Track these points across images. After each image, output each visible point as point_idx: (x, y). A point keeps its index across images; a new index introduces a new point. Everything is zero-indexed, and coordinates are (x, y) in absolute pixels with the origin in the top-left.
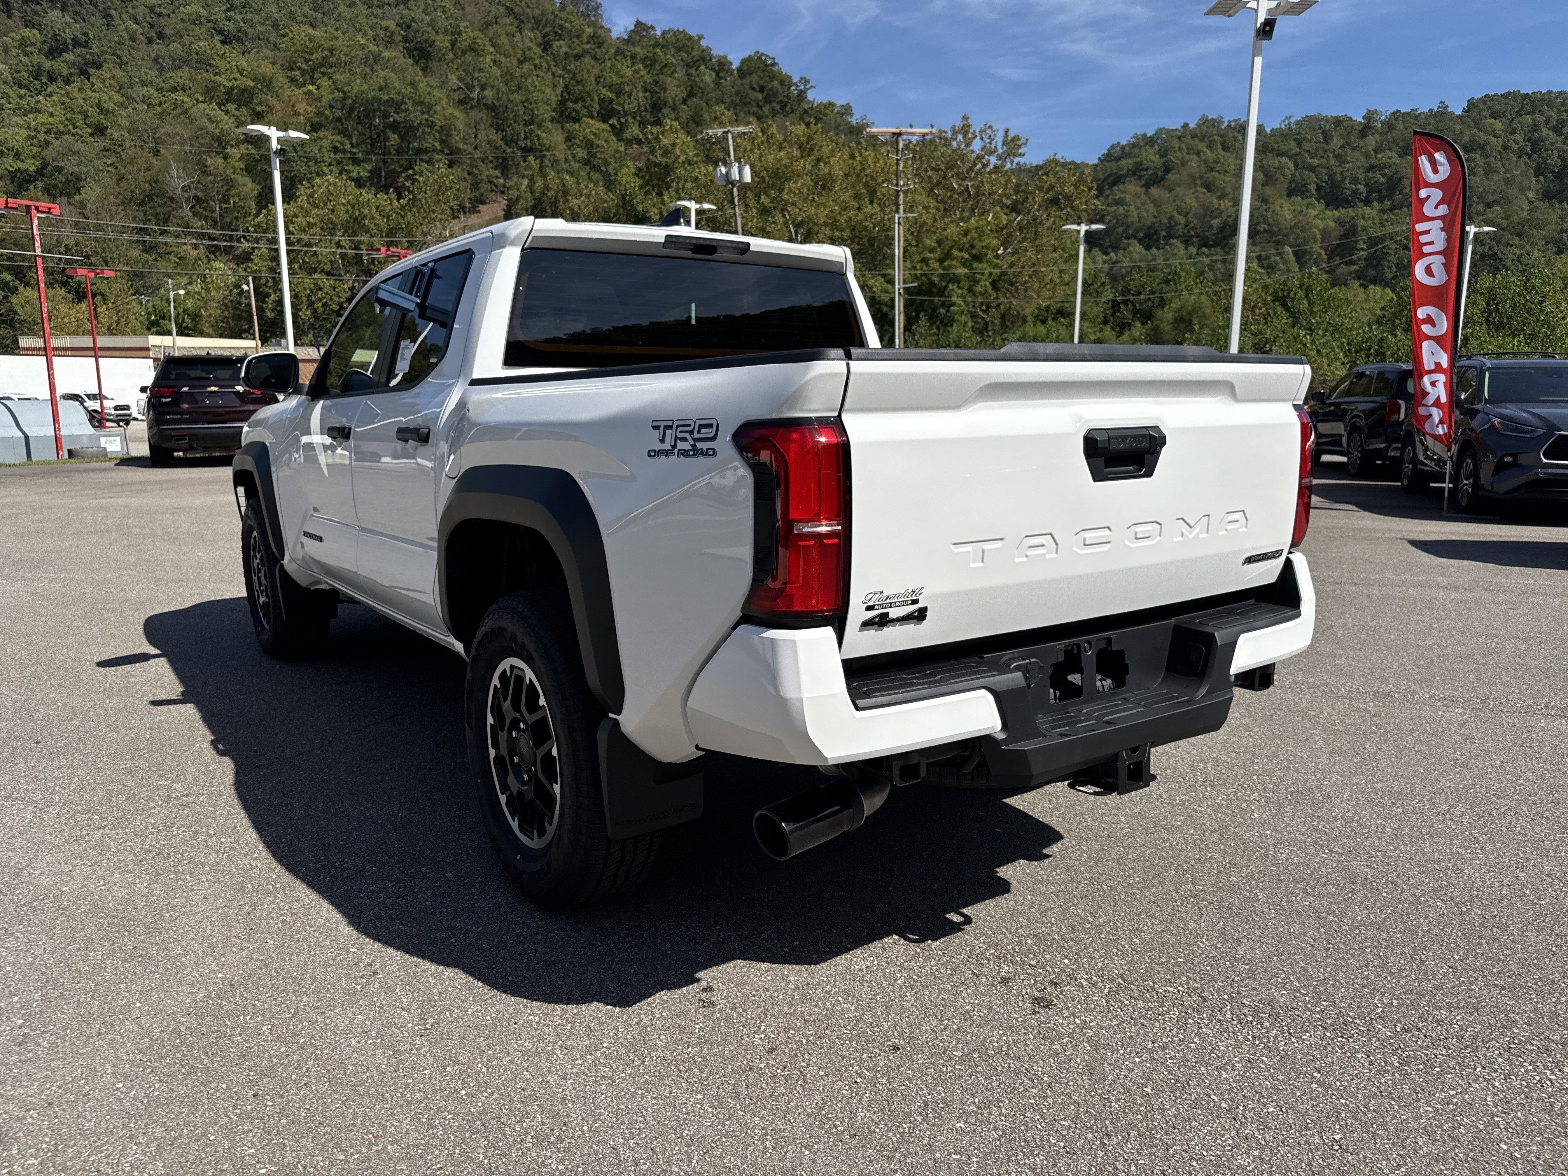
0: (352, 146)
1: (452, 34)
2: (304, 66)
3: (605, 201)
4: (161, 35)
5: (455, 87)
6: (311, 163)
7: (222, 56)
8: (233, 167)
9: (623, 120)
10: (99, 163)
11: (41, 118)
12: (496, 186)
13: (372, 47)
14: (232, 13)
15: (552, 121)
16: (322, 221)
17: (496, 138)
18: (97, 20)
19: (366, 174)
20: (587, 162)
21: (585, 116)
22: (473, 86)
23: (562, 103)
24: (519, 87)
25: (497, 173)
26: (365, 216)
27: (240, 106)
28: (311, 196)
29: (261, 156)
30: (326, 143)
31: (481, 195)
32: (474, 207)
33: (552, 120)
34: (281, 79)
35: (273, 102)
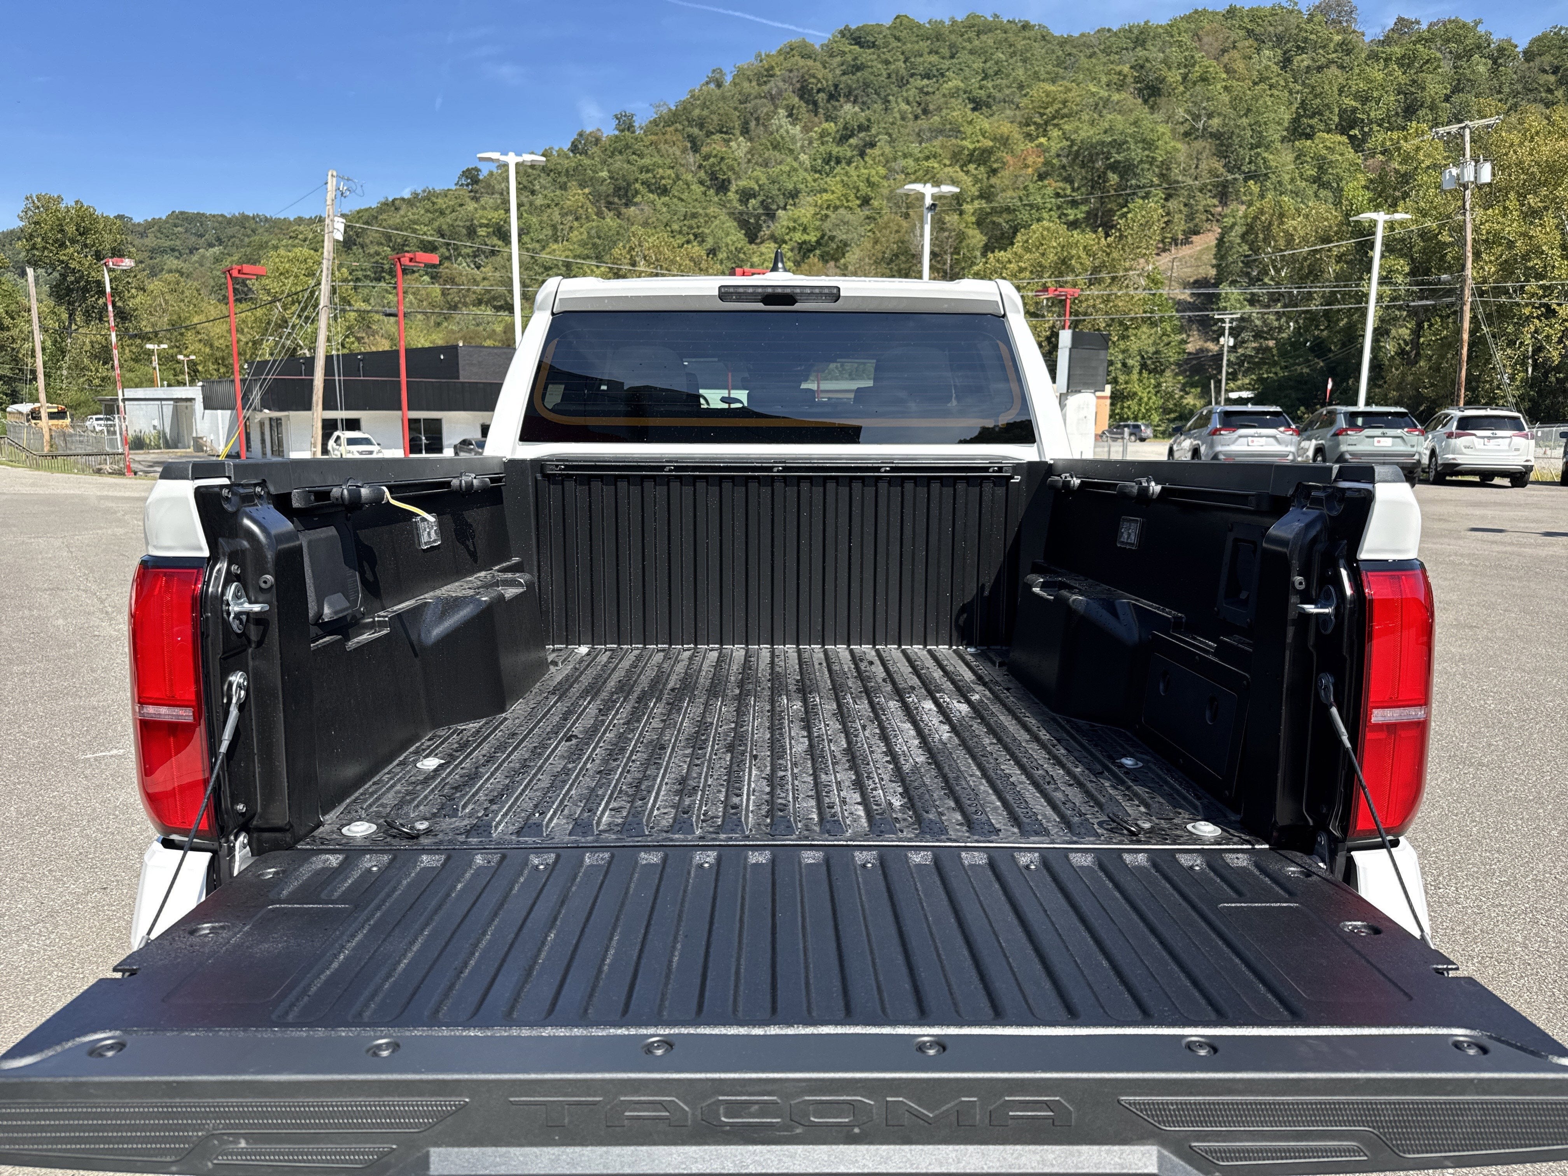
0: (1073, 190)
1: (1186, 66)
2: (1039, 120)
3: (1327, 219)
4: (925, 112)
5: (1181, 120)
6: (1033, 211)
7: (970, 123)
8: (967, 223)
9: (1366, 129)
10: (861, 230)
11: (825, 196)
12: (1213, 215)
13: (1104, 94)
14: (985, 82)
15: (1282, 142)
16: (1032, 265)
17: (1218, 165)
18: (878, 106)
19: (1083, 215)
20: (1316, 180)
21: (1320, 130)
22: (1199, 116)
23: (1296, 121)
24: (1249, 110)
25: (1215, 201)
26: (1072, 257)
27: (979, 165)
28: (1027, 241)
29: (992, 208)
30: (1049, 191)
31: (1196, 226)
32: (1187, 239)
33: (1283, 140)
34: (1016, 136)
35: (1008, 158)
